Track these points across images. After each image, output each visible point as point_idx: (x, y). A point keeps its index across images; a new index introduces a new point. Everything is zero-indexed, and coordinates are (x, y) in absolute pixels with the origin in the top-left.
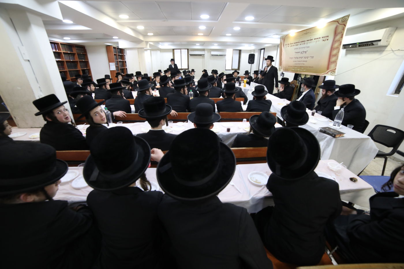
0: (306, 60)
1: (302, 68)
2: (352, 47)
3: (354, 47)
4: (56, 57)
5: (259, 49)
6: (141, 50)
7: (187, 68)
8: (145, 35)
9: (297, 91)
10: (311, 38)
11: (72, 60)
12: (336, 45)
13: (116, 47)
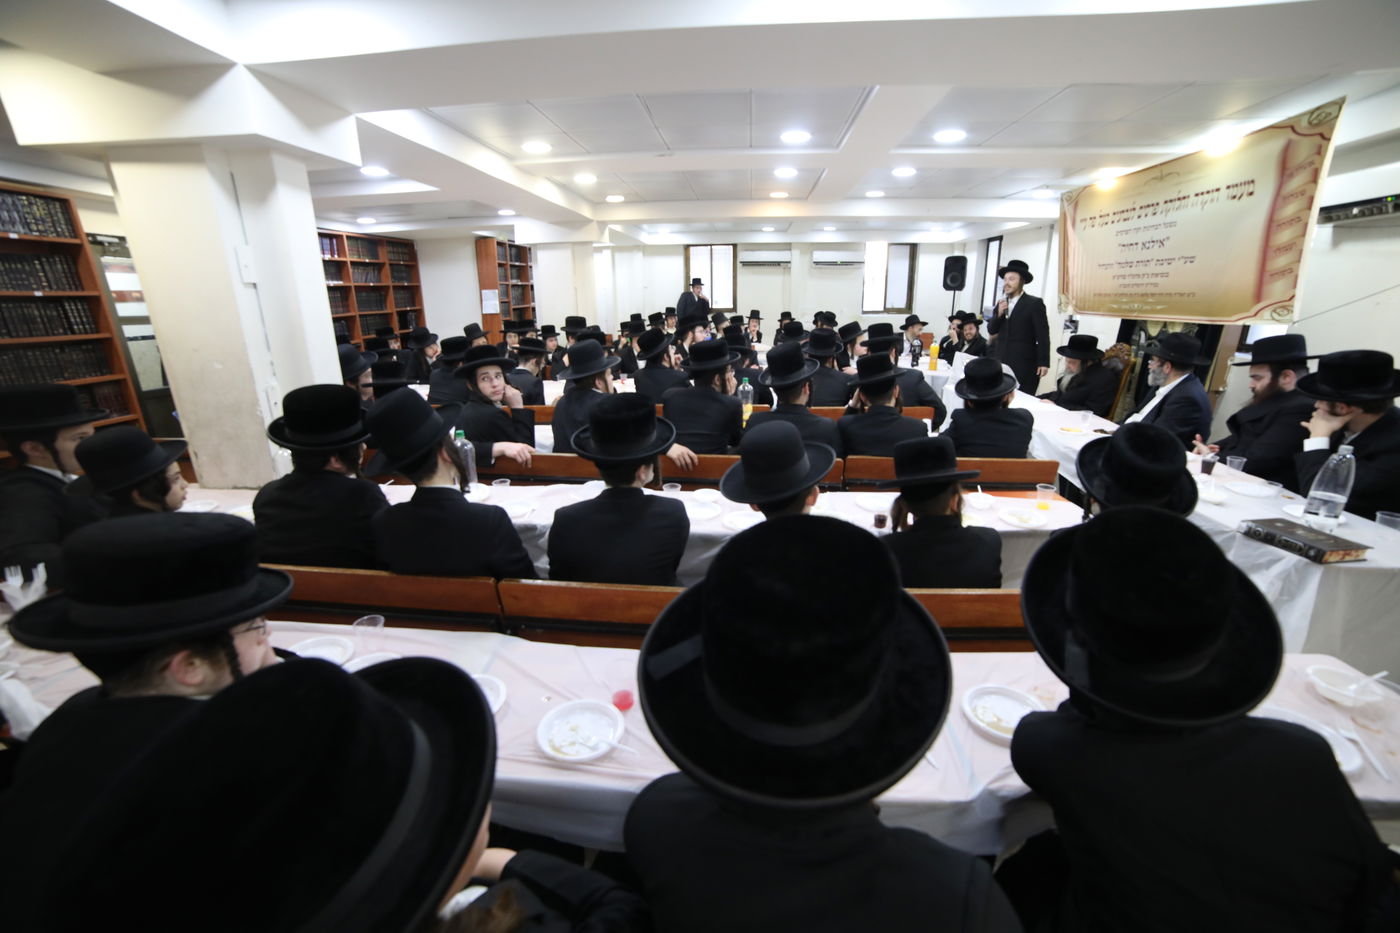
0: (1165, 268)
1: (1150, 300)
2: (1362, 214)
3: (1372, 214)
4: (329, 275)
5: (983, 240)
6: (583, 249)
7: (731, 306)
8: (597, 201)
9: (1130, 382)
10: (1180, 192)
11: (372, 284)
12: (1290, 210)
13: (506, 241)
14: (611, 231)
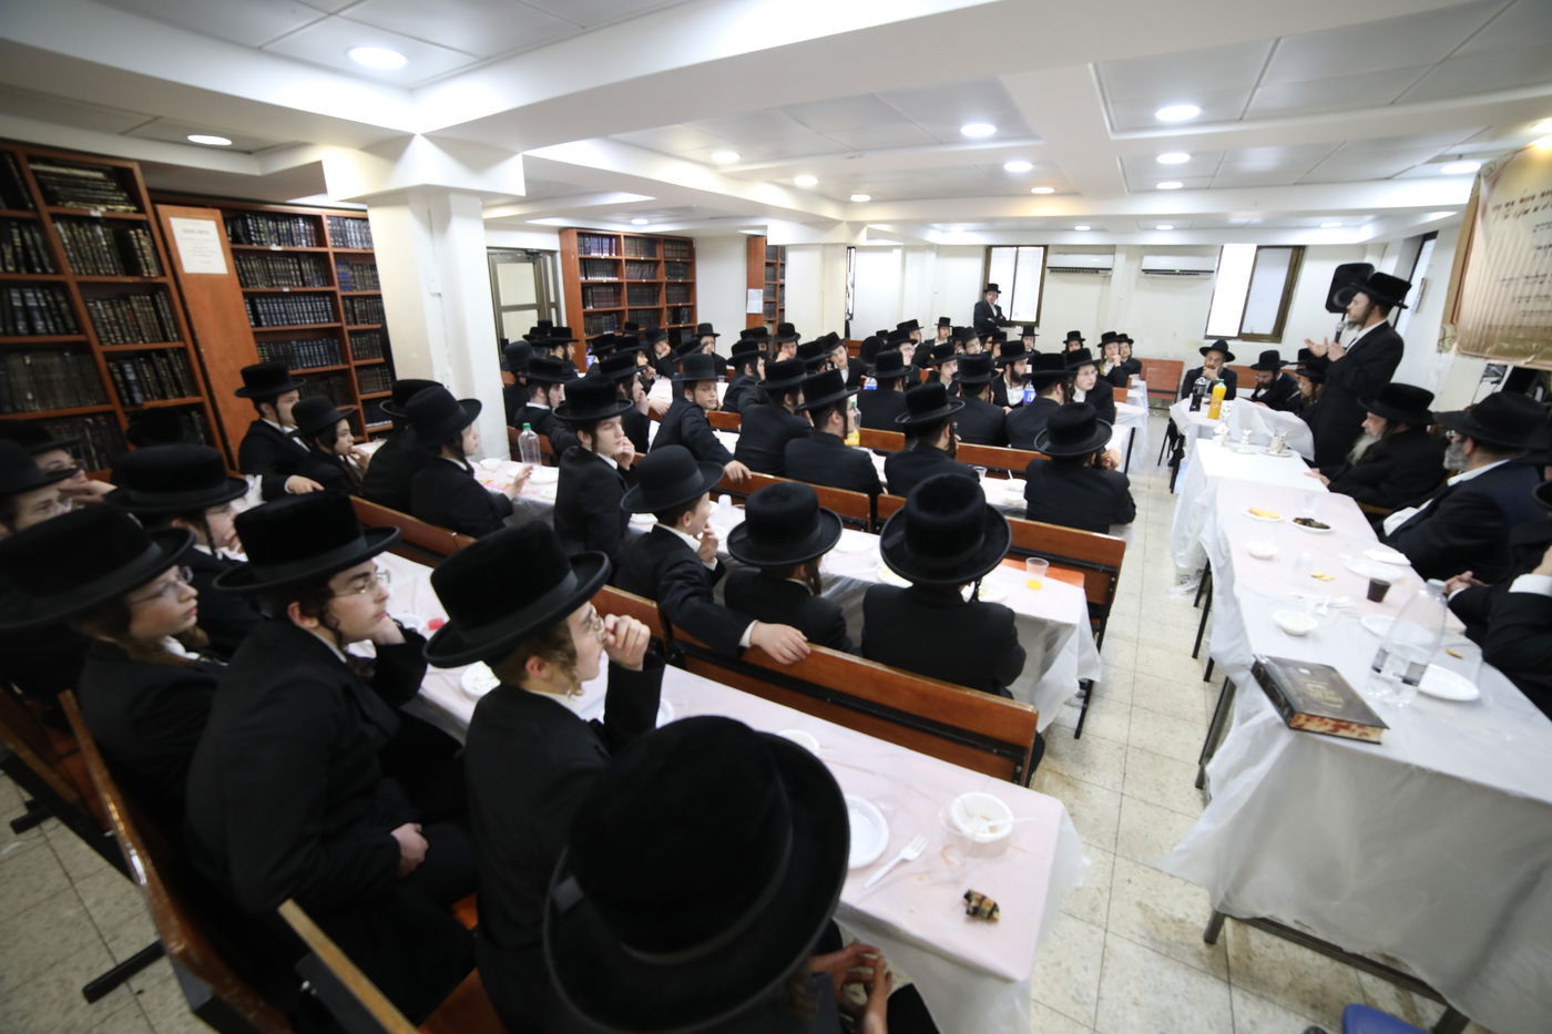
6: (834, 251)
8: (840, 201)
11: (645, 281)
14: (869, 231)
